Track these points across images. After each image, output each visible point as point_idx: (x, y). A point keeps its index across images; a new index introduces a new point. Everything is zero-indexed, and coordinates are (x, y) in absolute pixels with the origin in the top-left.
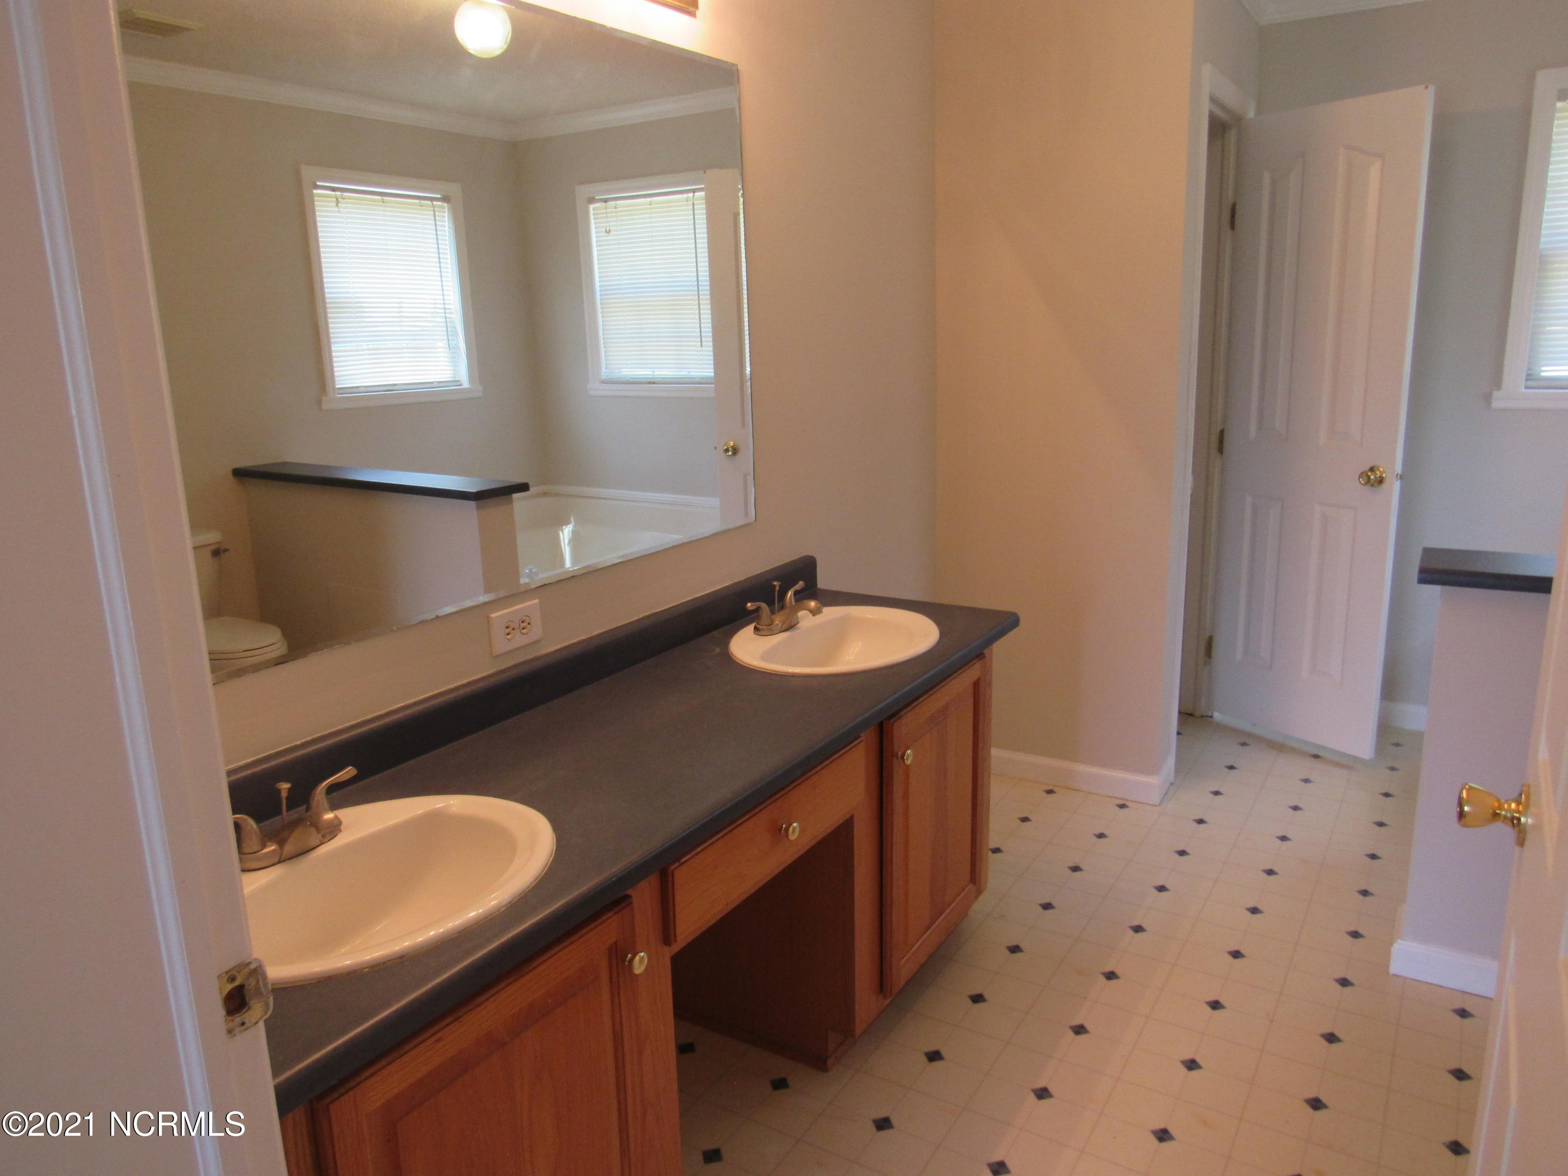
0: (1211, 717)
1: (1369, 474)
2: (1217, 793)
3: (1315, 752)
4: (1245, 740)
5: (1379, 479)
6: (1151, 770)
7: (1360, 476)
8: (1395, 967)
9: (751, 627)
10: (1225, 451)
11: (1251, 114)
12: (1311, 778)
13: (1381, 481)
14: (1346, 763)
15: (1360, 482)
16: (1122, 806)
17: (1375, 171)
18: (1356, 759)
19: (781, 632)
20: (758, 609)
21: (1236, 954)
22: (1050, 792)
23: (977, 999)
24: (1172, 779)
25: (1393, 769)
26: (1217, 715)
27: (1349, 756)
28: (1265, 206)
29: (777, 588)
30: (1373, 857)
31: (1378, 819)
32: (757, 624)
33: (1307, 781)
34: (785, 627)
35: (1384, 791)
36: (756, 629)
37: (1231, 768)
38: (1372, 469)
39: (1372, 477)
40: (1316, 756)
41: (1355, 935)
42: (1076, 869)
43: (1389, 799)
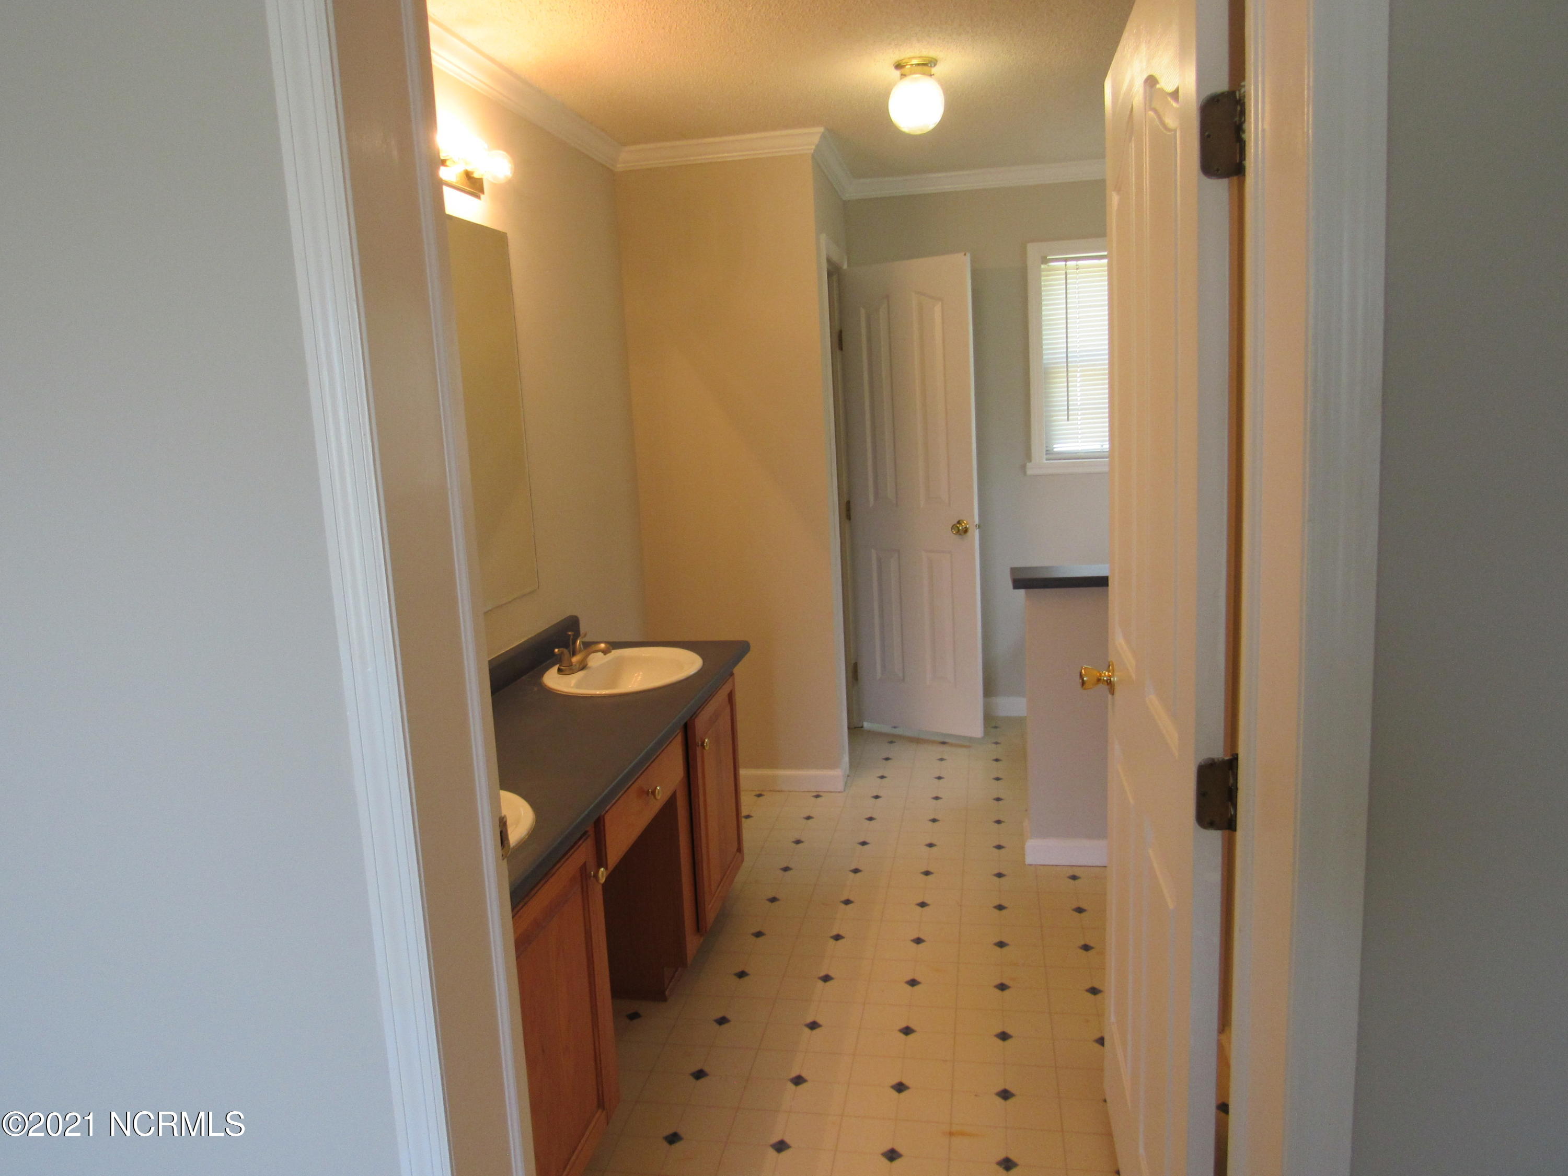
0: (862, 727)
1: (958, 526)
2: (882, 777)
3: (942, 740)
4: (892, 739)
5: (965, 529)
6: (834, 765)
7: (953, 528)
8: (1029, 860)
9: (556, 668)
10: (852, 517)
11: (845, 267)
12: (945, 757)
13: (966, 531)
14: (965, 743)
15: (953, 532)
16: (817, 796)
17: (938, 309)
18: (971, 739)
19: (579, 671)
20: (562, 654)
21: (927, 873)
22: (760, 795)
23: (759, 934)
24: (848, 772)
25: (996, 743)
26: (866, 725)
27: (964, 737)
28: (864, 331)
29: (572, 637)
30: (998, 799)
31: (996, 776)
32: (560, 666)
33: (941, 760)
34: (581, 666)
35: (995, 758)
36: (560, 671)
37: (887, 759)
38: (959, 522)
39: (960, 528)
40: (944, 743)
41: (999, 847)
42: (798, 842)
43: (998, 763)
